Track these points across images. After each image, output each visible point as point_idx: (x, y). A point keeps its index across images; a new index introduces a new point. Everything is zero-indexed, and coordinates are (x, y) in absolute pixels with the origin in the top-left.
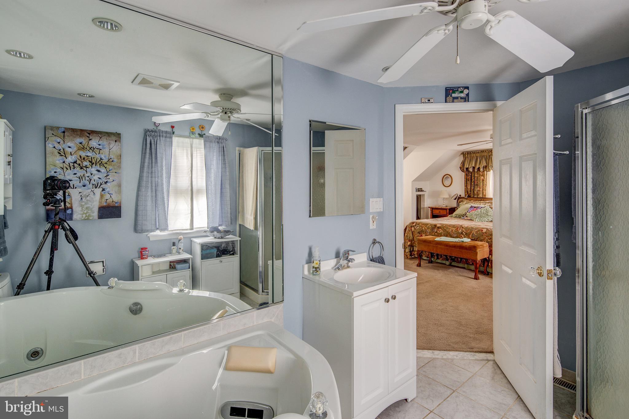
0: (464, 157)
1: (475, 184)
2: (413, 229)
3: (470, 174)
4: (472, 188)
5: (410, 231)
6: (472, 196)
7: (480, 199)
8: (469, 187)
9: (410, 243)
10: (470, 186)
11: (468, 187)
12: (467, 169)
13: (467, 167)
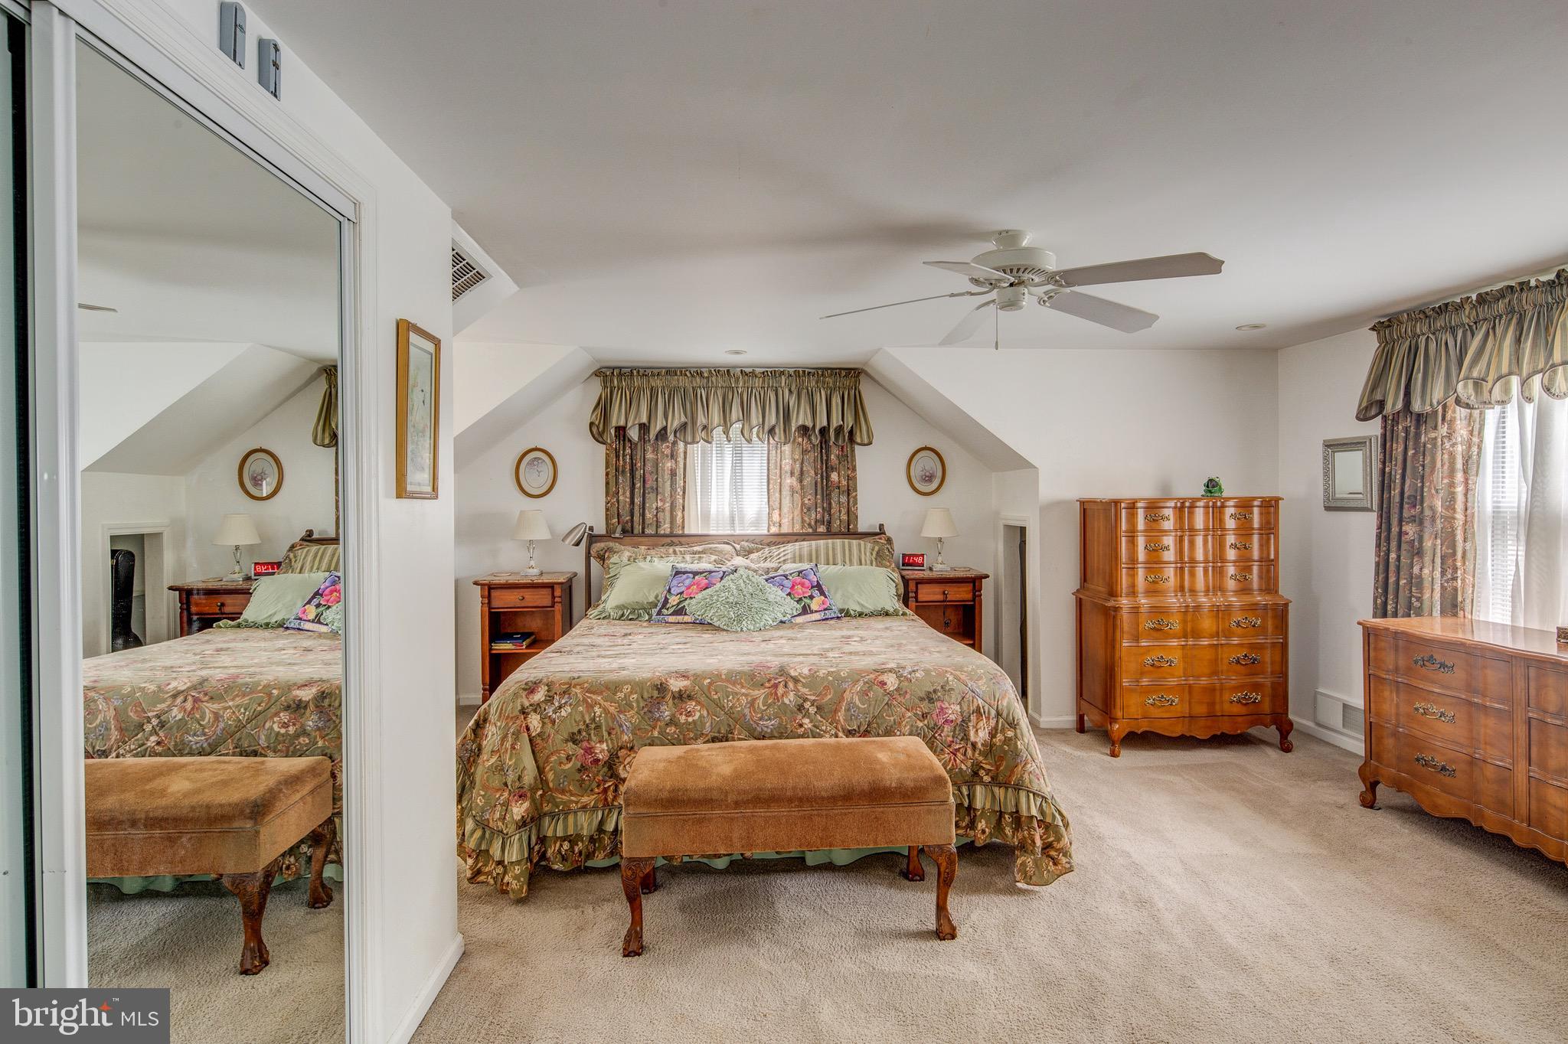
0: (605, 387)
1: (647, 486)
2: (534, 721)
3: (628, 451)
4: (638, 500)
5: (517, 735)
6: (638, 529)
7: (668, 540)
8: (624, 498)
9: (526, 805)
10: (628, 494)
11: (621, 498)
12: (621, 431)
13: (622, 423)
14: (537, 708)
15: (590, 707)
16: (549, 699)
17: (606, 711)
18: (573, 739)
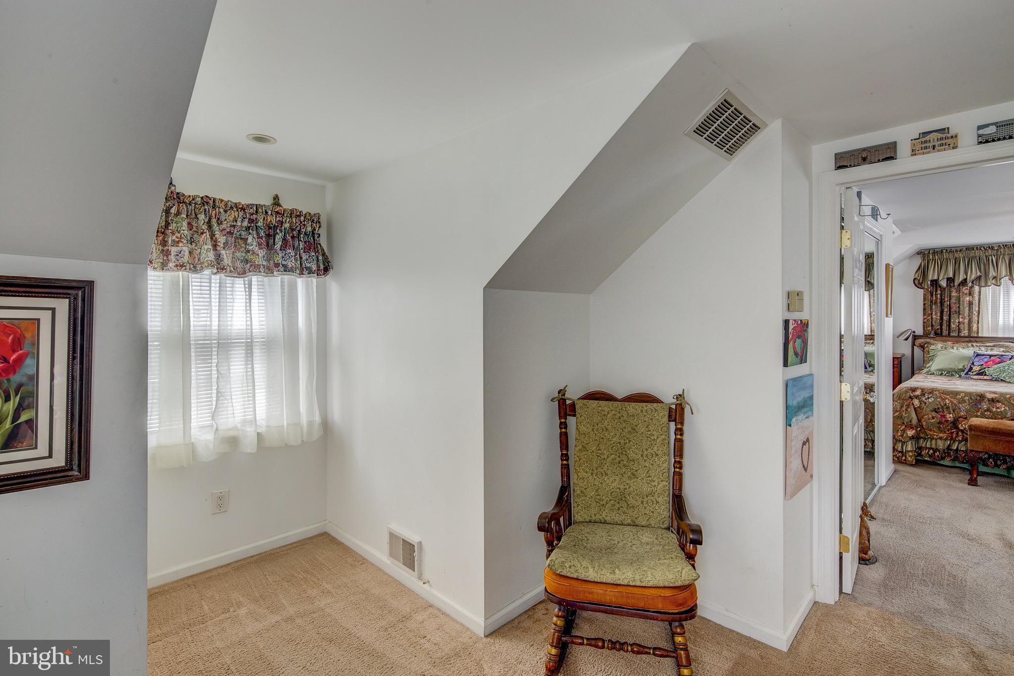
0: (924, 259)
1: (952, 310)
2: (916, 402)
3: (939, 292)
4: (945, 318)
5: (908, 406)
6: (945, 333)
7: (967, 339)
8: (936, 316)
9: (914, 431)
10: (939, 314)
11: (934, 317)
12: (935, 283)
13: (936, 278)
14: (917, 397)
15: (944, 400)
16: (923, 395)
17: (951, 401)
18: (935, 411)
